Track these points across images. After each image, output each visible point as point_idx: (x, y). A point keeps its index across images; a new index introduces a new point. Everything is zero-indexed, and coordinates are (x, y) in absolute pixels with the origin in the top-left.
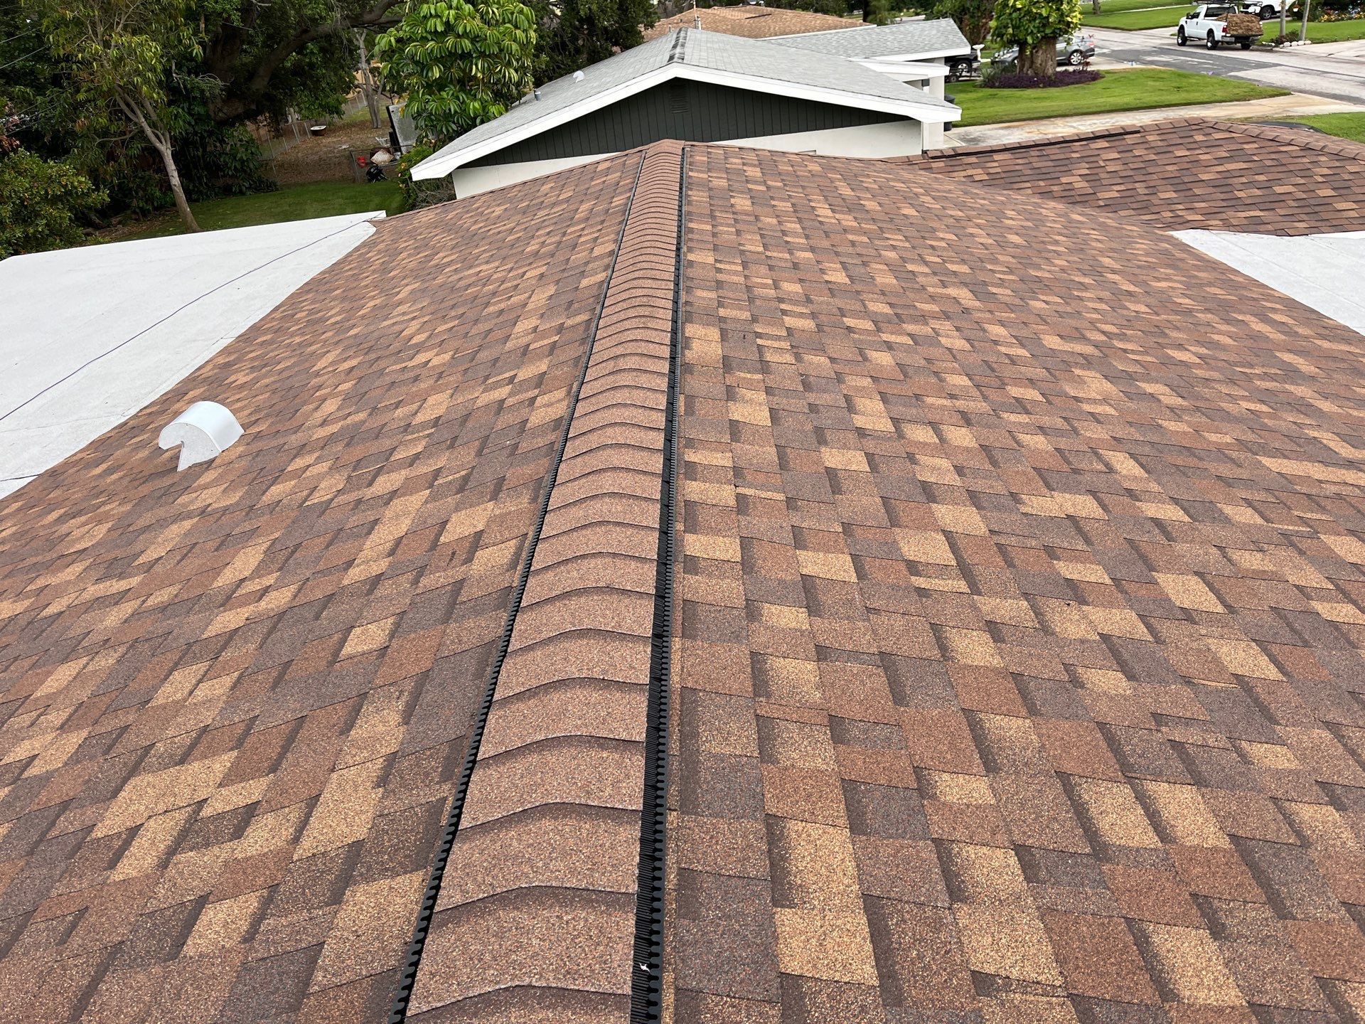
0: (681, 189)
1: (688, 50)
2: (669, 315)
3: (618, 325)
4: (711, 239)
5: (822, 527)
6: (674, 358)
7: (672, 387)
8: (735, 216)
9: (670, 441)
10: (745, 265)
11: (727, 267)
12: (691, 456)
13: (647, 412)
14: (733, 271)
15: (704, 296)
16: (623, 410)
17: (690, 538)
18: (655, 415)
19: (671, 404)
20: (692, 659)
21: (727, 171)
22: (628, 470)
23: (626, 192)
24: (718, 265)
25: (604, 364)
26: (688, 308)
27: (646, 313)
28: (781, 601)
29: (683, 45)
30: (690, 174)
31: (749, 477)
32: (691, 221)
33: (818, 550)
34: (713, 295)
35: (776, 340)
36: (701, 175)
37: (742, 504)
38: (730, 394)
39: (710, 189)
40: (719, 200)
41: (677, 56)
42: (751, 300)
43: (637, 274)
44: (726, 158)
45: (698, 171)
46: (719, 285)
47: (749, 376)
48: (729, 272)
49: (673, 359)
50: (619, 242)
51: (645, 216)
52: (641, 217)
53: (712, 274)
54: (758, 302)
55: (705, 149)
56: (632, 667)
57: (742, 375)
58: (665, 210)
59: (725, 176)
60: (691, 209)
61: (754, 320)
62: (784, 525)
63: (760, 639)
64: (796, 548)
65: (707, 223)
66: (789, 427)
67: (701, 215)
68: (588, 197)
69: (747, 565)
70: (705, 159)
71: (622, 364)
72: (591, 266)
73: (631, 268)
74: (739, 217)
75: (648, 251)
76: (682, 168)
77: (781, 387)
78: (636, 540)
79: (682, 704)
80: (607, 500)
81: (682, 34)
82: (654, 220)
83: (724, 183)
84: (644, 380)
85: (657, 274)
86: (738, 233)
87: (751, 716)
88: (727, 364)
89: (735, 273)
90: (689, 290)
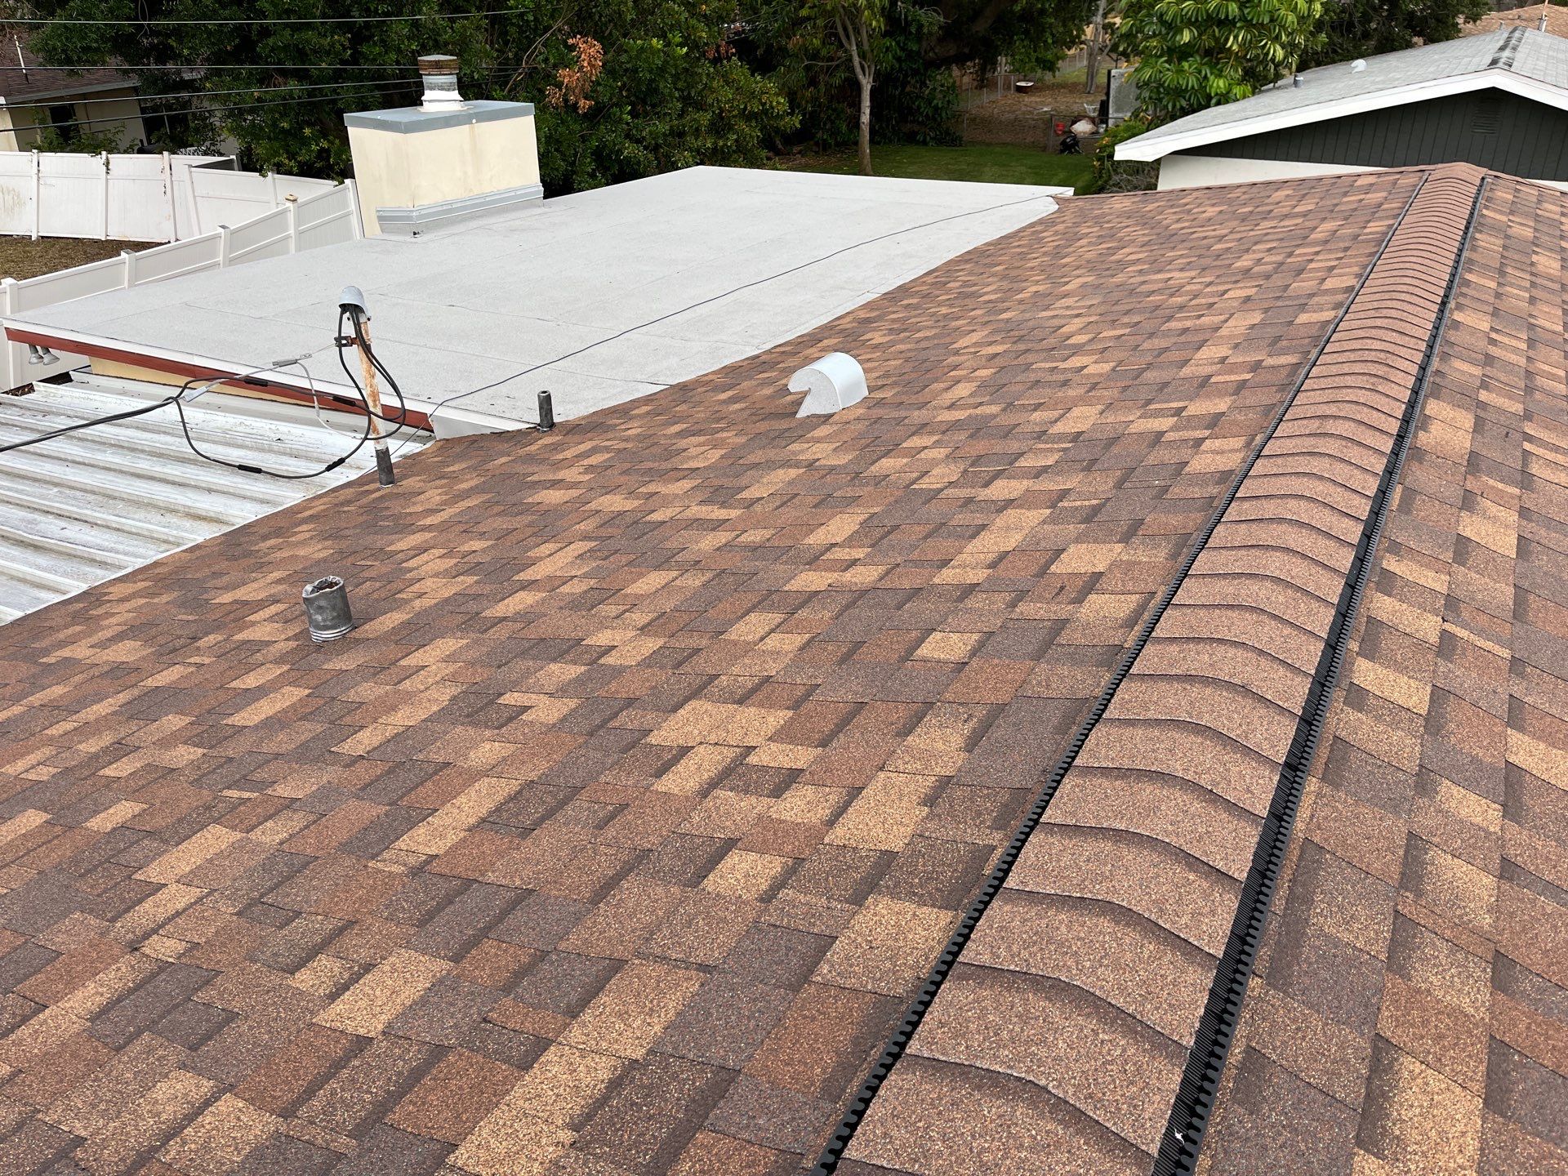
0: (1467, 228)
1: (1520, 56)
2: (1410, 382)
3: (1337, 379)
4: (1492, 300)
5: (1553, 711)
6: (1403, 437)
7: (1390, 471)
8: (1534, 279)
9: (1369, 538)
10: (1531, 343)
11: (1506, 340)
12: (1391, 564)
13: (1348, 494)
14: (1512, 348)
15: (1462, 369)
16: (1317, 483)
17: (1362, 664)
18: (1357, 500)
19: (1383, 493)
20: (1327, 811)
21: (1537, 218)
22: (1304, 556)
23: (1387, 218)
24: (1494, 335)
25: (1305, 422)
26: (1438, 380)
27: (1379, 373)
28: (1469, 784)
29: (1514, 49)
30: (1485, 212)
31: (1465, 615)
32: (1470, 271)
33: (1539, 738)
34: (1477, 371)
35: (1551, 450)
36: (1498, 217)
37: (1447, 646)
38: (1468, 502)
39: (1507, 237)
40: (1517, 254)
41: (1502, 60)
42: (1529, 390)
43: (1379, 322)
44: (1540, 201)
45: (1495, 210)
46: (1489, 360)
47: (1500, 486)
48: (1505, 347)
49: (1400, 438)
50: (1365, 279)
51: (1409, 253)
52: (1402, 253)
53: (1482, 344)
54: (1538, 395)
55: (1513, 185)
56: (1249, 791)
57: (1491, 482)
58: (1438, 251)
59: (1532, 224)
60: (1474, 256)
61: (1528, 416)
62: (1500, 690)
63: (1426, 821)
64: (1508, 724)
65: (1492, 278)
66: (1540, 567)
67: (1486, 266)
68: (1334, 215)
69: (1433, 723)
70: (1511, 197)
71: (1331, 427)
72: (1316, 299)
73: (1372, 313)
74: (1539, 281)
75: (1403, 296)
76: (1475, 203)
77: (1543, 512)
78: (1292, 644)
79: (1301, 858)
80: (1268, 584)
81: (1517, 34)
82: (1420, 260)
83: (1529, 233)
84: (1354, 454)
85: (1408, 329)
86: (1532, 300)
87: (1388, 907)
88: (1474, 463)
89: (1515, 350)
90: (1445, 357)
